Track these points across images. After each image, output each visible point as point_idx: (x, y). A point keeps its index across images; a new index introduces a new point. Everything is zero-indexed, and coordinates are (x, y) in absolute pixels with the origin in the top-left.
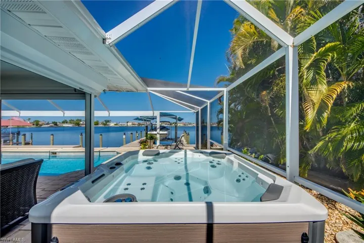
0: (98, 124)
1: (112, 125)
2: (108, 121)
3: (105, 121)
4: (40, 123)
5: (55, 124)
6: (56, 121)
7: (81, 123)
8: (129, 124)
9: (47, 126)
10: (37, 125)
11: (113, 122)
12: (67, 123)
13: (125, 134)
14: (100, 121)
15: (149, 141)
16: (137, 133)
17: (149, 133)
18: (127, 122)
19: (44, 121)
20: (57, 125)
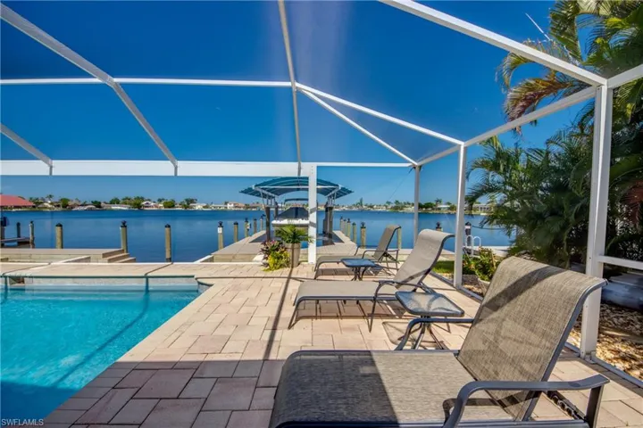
0: (173, 206)
1: (198, 207)
2: (192, 201)
3: (187, 200)
4: (70, 203)
5: (98, 205)
6: (99, 201)
7: (144, 203)
8: (228, 205)
9: (82, 208)
10: (65, 206)
11: (201, 202)
12: (118, 203)
13: (221, 225)
14: (178, 202)
15: (290, 245)
16: (247, 222)
17: (274, 222)
18: (226, 203)
19: (77, 199)
20: (100, 207)
